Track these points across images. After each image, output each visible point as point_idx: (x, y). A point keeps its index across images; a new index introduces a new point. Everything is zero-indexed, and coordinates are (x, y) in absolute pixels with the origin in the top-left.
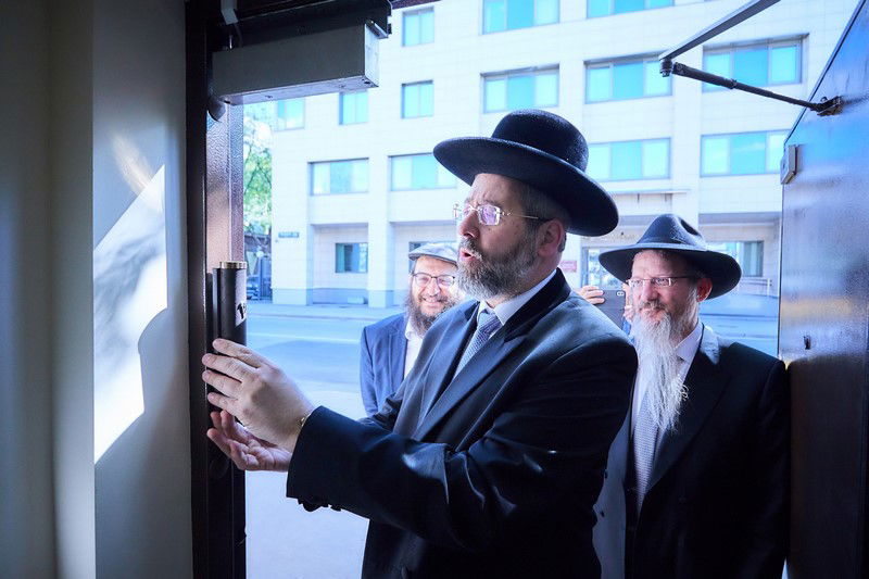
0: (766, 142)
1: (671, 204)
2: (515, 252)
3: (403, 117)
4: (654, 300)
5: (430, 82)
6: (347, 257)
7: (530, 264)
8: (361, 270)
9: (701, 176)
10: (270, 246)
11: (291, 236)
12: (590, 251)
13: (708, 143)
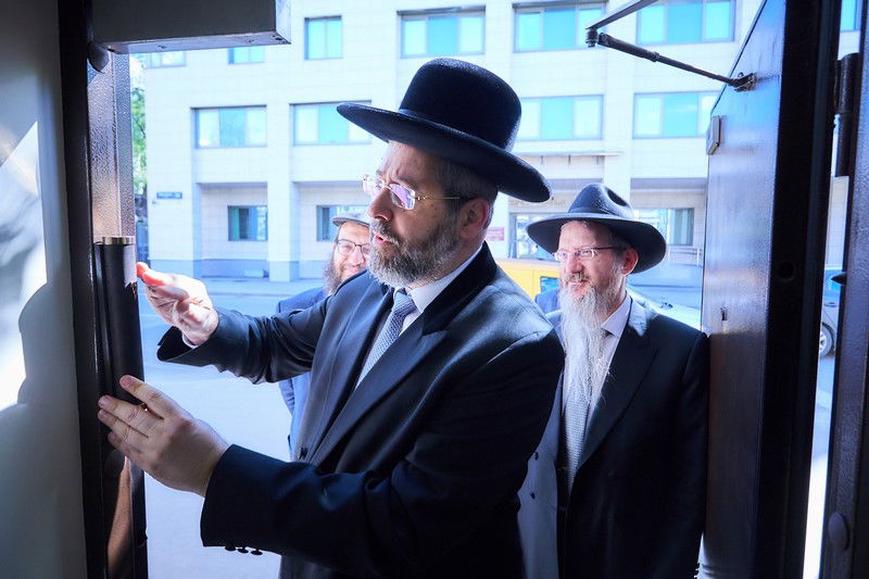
0: (698, 103)
1: (603, 168)
2: (434, 237)
3: (307, 57)
4: (579, 272)
5: (338, 18)
6: (243, 222)
7: (450, 249)
8: (259, 238)
9: (634, 138)
10: (146, 208)
11: (172, 196)
12: (519, 218)
13: (642, 101)
